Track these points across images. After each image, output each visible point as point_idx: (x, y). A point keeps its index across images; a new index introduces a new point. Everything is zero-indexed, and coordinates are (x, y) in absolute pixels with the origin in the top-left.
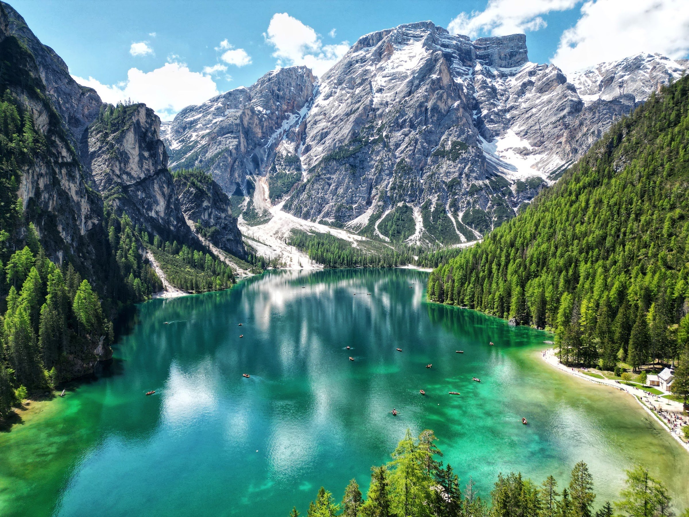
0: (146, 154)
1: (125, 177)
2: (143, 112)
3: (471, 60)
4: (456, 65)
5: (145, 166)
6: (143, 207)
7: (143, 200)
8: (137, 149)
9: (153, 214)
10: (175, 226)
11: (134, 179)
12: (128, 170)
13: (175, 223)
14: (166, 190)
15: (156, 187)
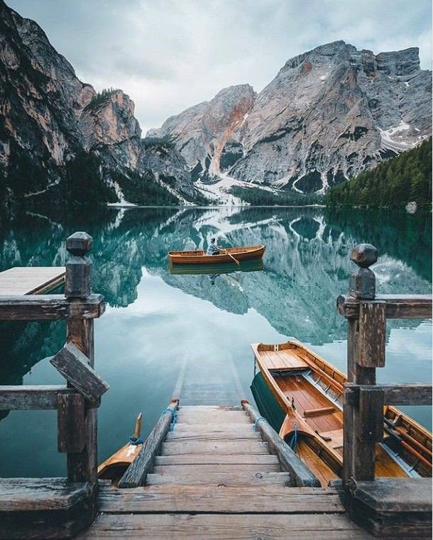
0: (123, 125)
1: (106, 139)
2: (120, 96)
3: (373, 71)
4: (362, 74)
5: (122, 134)
6: (120, 160)
7: (120, 155)
8: (115, 120)
9: (128, 165)
10: (143, 174)
11: (114, 141)
12: (108, 134)
13: (144, 172)
14: (137, 150)
15: (130, 147)
